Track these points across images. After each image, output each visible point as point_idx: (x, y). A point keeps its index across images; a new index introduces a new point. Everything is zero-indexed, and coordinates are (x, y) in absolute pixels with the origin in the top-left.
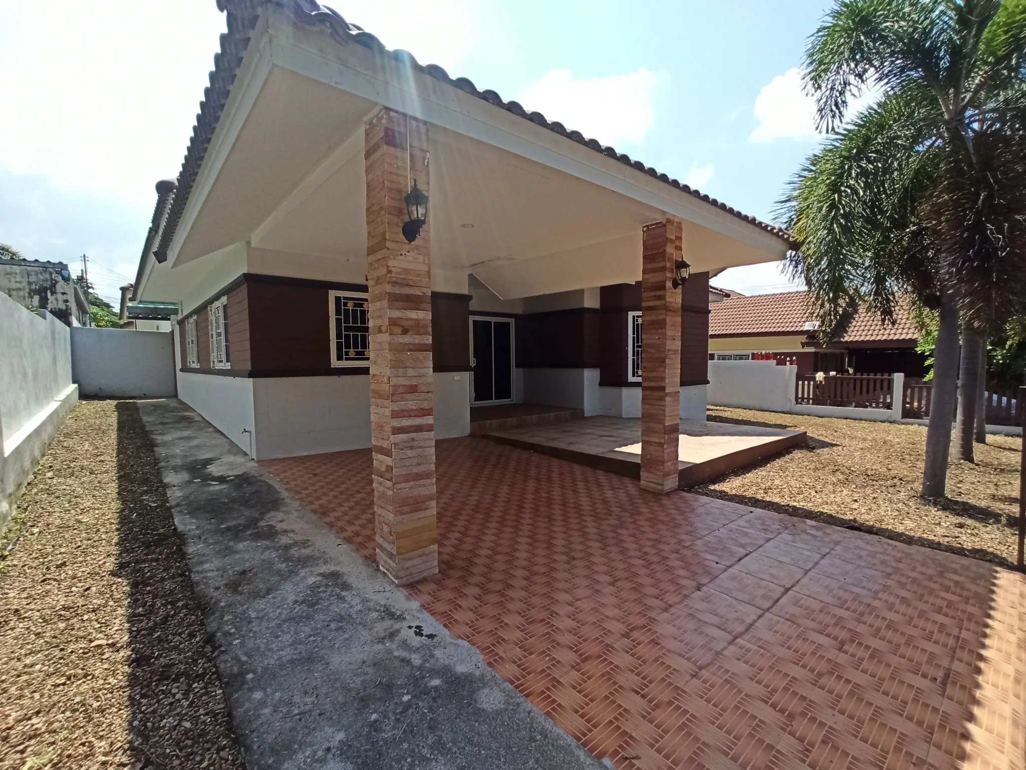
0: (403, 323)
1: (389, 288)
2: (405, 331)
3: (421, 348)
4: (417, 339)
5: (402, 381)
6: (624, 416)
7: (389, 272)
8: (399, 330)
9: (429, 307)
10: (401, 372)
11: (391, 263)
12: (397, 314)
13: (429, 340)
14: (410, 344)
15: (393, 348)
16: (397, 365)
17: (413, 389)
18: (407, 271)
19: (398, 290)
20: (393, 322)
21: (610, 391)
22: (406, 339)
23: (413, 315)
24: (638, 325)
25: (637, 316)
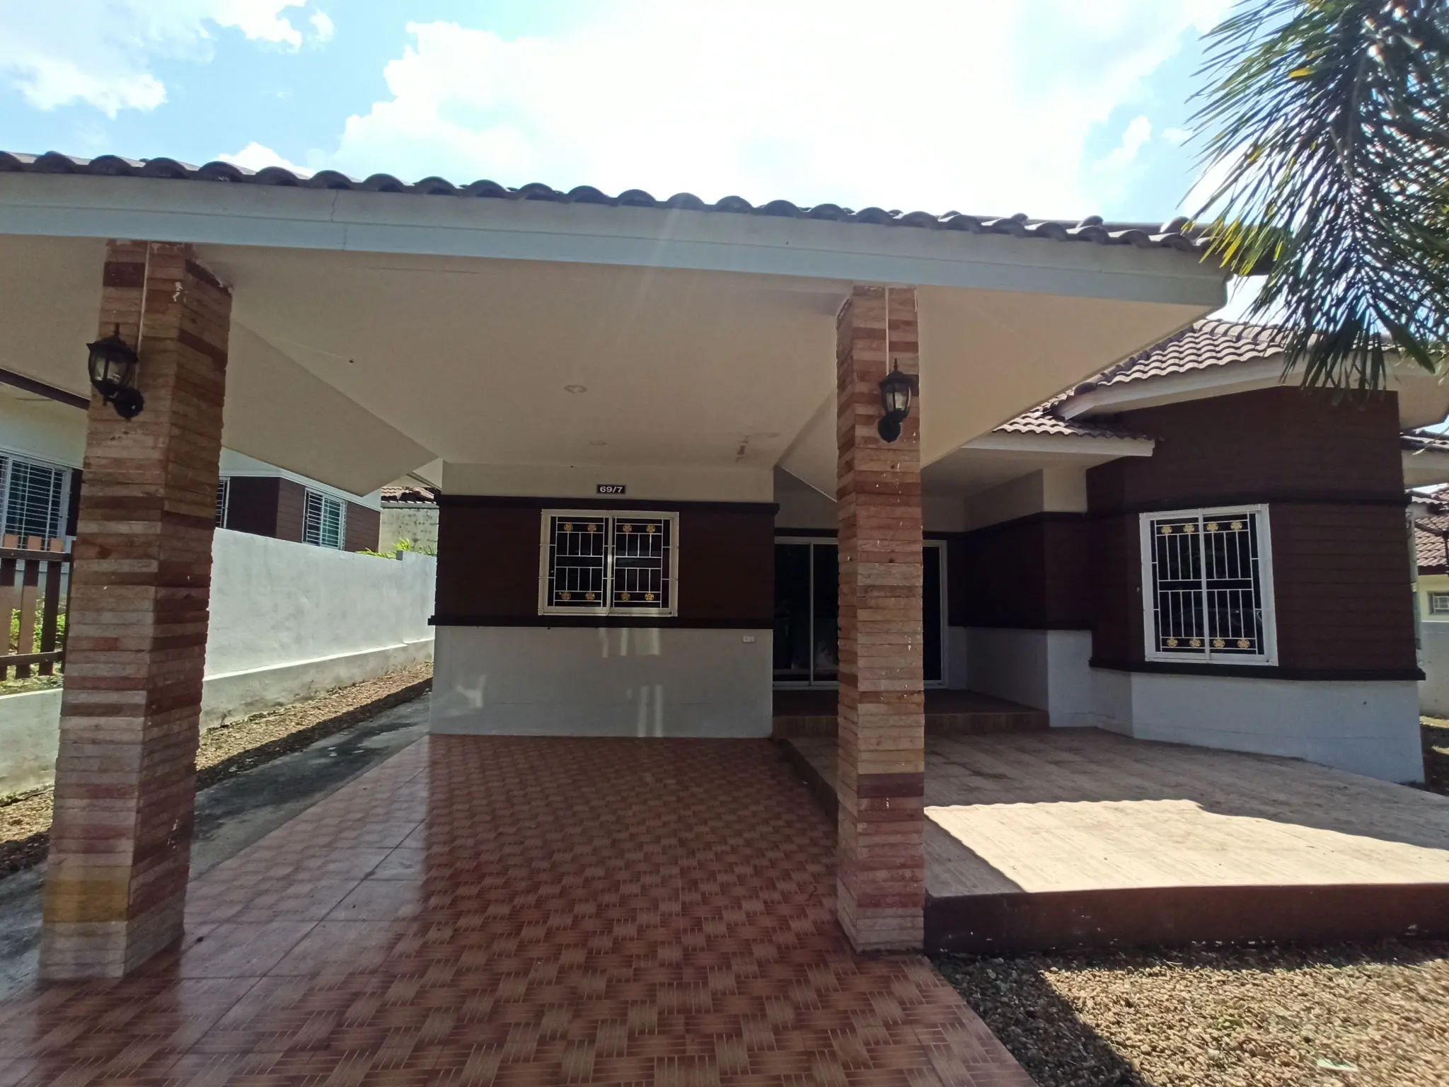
0: (100, 540)
2: (104, 553)
3: (135, 580)
4: (127, 566)
6: (1138, 735)
8: (93, 551)
10: (90, 616)
11: (91, 452)
14: (113, 573)
21: (1108, 678)
22: (106, 566)
23: (123, 528)
24: (1162, 540)
25: (1159, 522)
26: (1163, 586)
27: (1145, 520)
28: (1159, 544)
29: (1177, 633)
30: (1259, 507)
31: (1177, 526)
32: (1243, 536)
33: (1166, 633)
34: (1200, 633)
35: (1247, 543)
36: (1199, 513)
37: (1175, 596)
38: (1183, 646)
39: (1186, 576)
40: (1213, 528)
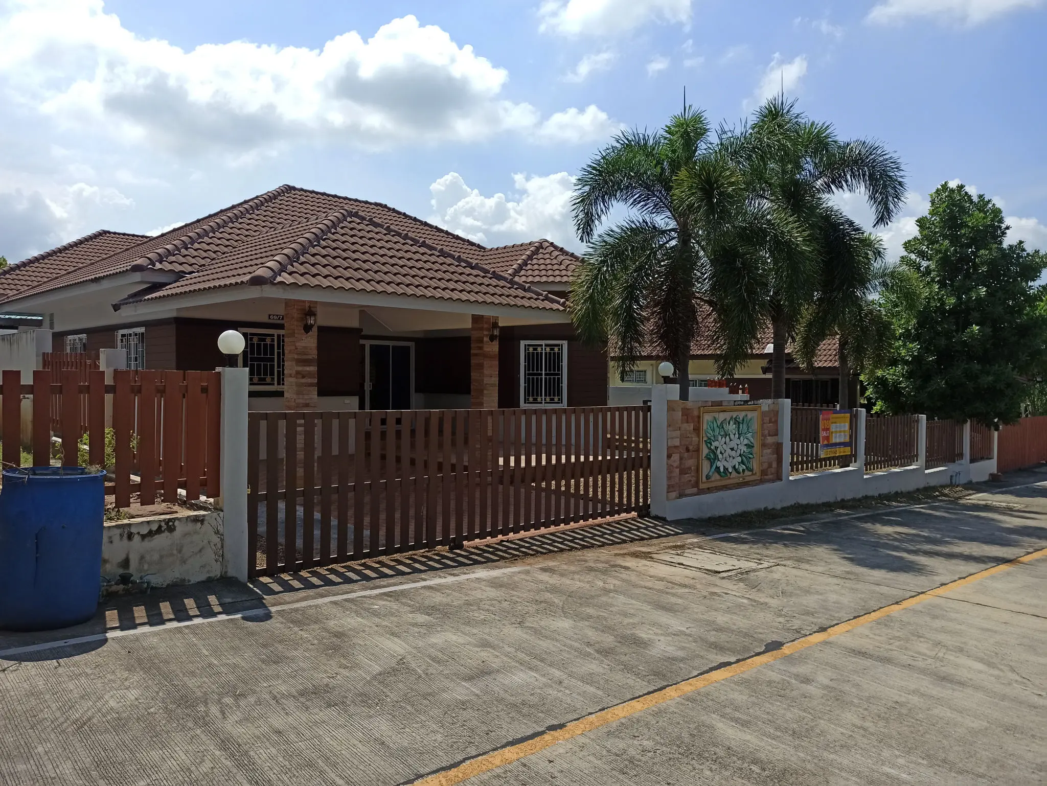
0: (303, 373)
1: (296, 357)
2: (303, 377)
3: (311, 385)
4: (310, 381)
5: (301, 401)
7: (296, 349)
8: (300, 376)
9: (316, 364)
10: (301, 396)
11: (297, 344)
12: (300, 369)
13: (316, 381)
14: (307, 383)
15: (299, 385)
16: (299, 393)
17: (307, 405)
18: (305, 347)
19: (300, 357)
20: (298, 373)
22: (303, 381)
23: (308, 369)
24: (529, 353)
25: (529, 345)
26: (529, 374)
27: (523, 343)
28: (528, 356)
29: (533, 395)
30: (564, 342)
31: (535, 347)
32: (558, 354)
33: (529, 396)
34: (541, 396)
35: (559, 356)
36: (543, 342)
37: (533, 379)
38: (535, 401)
39: (537, 370)
40: (548, 349)
